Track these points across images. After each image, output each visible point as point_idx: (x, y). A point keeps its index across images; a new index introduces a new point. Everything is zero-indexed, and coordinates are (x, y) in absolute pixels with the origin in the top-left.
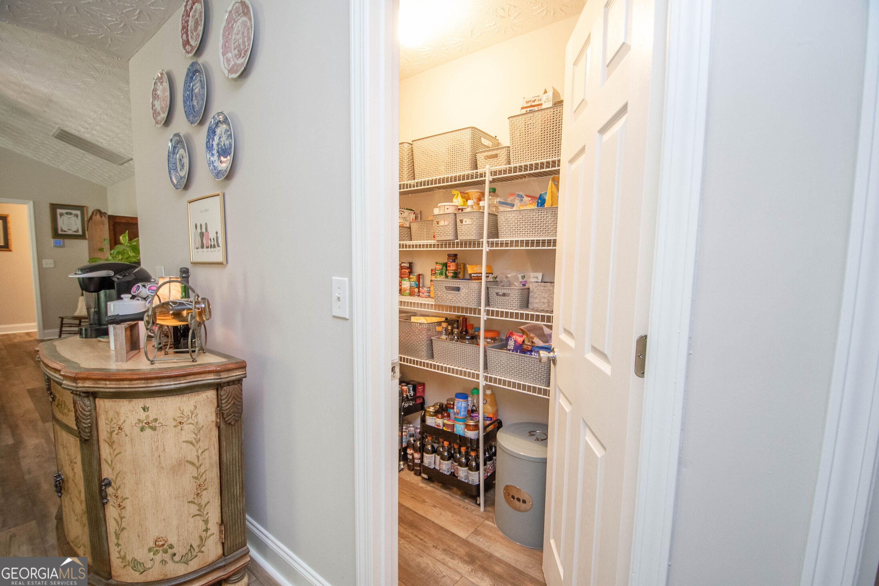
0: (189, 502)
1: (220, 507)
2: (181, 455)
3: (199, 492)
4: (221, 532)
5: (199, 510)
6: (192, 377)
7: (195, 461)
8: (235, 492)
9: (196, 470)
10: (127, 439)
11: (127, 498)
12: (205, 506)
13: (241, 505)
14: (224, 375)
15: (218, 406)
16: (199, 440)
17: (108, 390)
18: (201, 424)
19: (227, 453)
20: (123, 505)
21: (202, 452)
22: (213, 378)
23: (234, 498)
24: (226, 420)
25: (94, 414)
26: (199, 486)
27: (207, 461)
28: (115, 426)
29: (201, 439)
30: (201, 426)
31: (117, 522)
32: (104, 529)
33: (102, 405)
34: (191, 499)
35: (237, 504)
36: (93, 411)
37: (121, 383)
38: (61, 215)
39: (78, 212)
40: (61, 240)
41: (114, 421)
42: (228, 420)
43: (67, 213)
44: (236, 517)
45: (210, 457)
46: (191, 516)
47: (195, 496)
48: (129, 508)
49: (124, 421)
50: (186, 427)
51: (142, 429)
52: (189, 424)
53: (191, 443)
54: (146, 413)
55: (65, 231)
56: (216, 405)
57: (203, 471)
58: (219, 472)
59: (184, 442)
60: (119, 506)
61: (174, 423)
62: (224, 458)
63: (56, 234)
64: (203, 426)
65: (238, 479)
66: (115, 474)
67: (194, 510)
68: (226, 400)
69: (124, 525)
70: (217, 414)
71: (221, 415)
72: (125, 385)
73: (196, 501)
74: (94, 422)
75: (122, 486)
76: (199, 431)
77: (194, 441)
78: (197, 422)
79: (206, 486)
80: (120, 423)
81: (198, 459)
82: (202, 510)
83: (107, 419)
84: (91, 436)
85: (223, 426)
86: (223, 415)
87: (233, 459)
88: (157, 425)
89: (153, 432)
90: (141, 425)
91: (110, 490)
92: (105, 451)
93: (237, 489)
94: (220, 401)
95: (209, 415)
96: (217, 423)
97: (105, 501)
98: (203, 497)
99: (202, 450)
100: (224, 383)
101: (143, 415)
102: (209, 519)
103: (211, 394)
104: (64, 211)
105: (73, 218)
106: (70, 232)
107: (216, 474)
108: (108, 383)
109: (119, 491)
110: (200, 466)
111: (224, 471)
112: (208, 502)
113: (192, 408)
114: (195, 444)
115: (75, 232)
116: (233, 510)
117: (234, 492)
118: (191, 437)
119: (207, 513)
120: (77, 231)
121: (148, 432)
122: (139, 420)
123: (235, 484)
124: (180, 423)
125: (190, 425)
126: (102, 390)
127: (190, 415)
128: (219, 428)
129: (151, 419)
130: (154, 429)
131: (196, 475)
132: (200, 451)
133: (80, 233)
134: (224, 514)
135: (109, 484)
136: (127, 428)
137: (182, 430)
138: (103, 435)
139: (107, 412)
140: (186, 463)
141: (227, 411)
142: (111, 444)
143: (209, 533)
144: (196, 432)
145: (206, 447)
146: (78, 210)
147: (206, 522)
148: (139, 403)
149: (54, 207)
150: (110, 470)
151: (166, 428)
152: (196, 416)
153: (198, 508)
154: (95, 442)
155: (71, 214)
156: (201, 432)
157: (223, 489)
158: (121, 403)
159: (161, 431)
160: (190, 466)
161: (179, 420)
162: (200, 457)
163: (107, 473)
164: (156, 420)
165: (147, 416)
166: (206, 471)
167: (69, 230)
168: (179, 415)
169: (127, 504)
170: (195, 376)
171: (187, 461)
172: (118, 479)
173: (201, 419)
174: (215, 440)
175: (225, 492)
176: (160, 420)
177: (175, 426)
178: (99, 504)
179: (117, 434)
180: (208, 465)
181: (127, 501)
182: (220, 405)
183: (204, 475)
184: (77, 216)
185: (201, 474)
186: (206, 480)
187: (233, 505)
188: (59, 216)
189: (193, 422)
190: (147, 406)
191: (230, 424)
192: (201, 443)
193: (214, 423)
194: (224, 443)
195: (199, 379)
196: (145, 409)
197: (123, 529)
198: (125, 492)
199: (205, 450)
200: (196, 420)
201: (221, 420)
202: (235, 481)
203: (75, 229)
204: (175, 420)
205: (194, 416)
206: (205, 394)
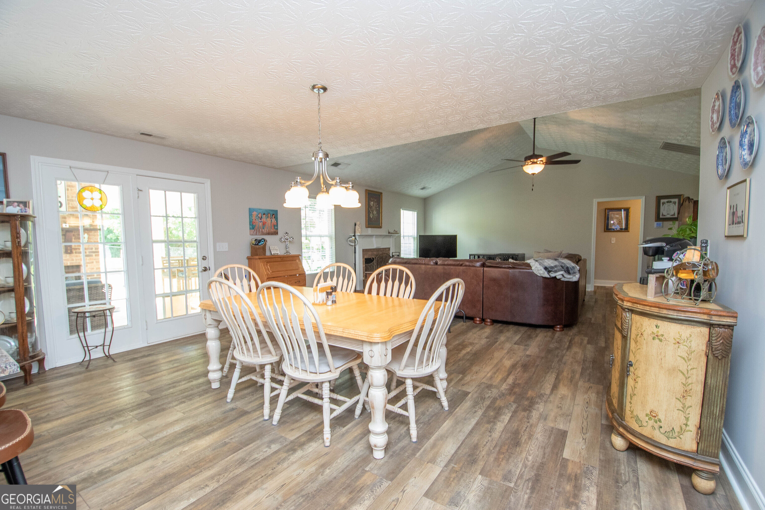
0: (676, 398)
1: (700, 416)
2: (675, 364)
3: (685, 395)
4: (697, 433)
5: (683, 408)
6: (690, 313)
7: (685, 373)
8: (715, 411)
9: (685, 379)
10: (645, 342)
11: (640, 377)
12: (688, 407)
13: (719, 424)
14: (714, 318)
15: (709, 341)
16: (690, 359)
17: (638, 310)
18: (693, 348)
19: (711, 378)
20: (637, 380)
21: (691, 369)
22: (706, 318)
23: (713, 415)
24: (714, 353)
25: (630, 323)
26: (686, 391)
27: (694, 377)
28: (639, 332)
29: (692, 359)
30: (693, 350)
31: (632, 389)
32: (625, 390)
33: (635, 318)
34: (679, 396)
35: (715, 422)
36: (630, 320)
37: (645, 307)
38: (663, 203)
39: (676, 200)
40: (661, 222)
41: (639, 329)
42: (716, 354)
43: (668, 202)
44: (713, 431)
45: (697, 375)
46: (677, 408)
47: (682, 397)
48: (639, 383)
49: (644, 331)
50: (681, 346)
51: (654, 339)
52: (684, 345)
53: (684, 359)
54: (657, 330)
55: (665, 216)
56: (707, 339)
57: (690, 382)
58: (703, 389)
59: (679, 356)
60: (635, 380)
61: (674, 342)
62: (709, 381)
63: (658, 218)
64: (695, 351)
65: (719, 403)
66: (636, 360)
67: (680, 406)
68: (716, 338)
69: (635, 392)
70: (707, 346)
71: (710, 348)
72: (647, 308)
73: (682, 400)
74: (630, 327)
75: (638, 369)
76: (691, 353)
77: (686, 359)
78: (690, 347)
79: (691, 394)
80: (642, 331)
81: (688, 372)
82: (685, 409)
83: (636, 327)
84: (627, 334)
85: (710, 356)
86: (712, 349)
87: (716, 386)
88: (663, 339)
89: (660, 342)
90: (653, 336)
91: (631, 369)
92: (633, 345)
93: (716, 410)
94: (711, 338)
95: (701, 344)
96: (706, 352)
97: (628, 373)
98: (687, 400)
99: (692, 367)
100: (716, 325)
101: (655, 330)
102: (690, 418)
103: (705, 330)
104: (666, 200)
105: (672, 205)
106: (668, 216)
107: (700, 390)
108: (638, 305)
109: (636, 371)
110: (689, 378)
111: (707, 390)
112: (691, 406)
113: (688, 336)
114: (687, 361)
115: (672, 215)
116: (711, 424)
117: (713, 410)
118: (685, 355)
119: (689, 414)
120: (674, 215)
121: (657, 341)
122: (653, 332)
123: (715, 405)
124: (678, 342)
125: (685, 347)
126: (635, 309)
127: (686, 340)
128: (707, 356)
129: (659, 334)
130: (661, 340)
131: (684, 382)
132: (690, 368)
133: (676, 216)
134: (702, 422)
135: (631, 365)
136: (645, 334)
137: (678, 347)
138: (633, 336)
139: (636, 323)
140: (678, 371)
141: (716, 347)
142: (636, 342)
143: (688, 428)
144: (689, 353)
145: (695, 367)
146: (675, 198)
147: (687, 419)
148: (655, 322)
149: (659, 198)
150: (633, 357)
151: (668, 342)
152: (690, 342)
153: (682, 406)
154: (628, 339)
155: (671, 202)
156: (693, 354)
157: (704, 403)
158: (644, 319)
159: (665, 343)
160: (681, 374)
161: (678, 340)
162: (689, 372)
163: (632, 358)
164: (663, 335)
165: (658, 332)
166: (692, 383)
167: (668, 214)
168: (678, 337)
169: (639, 380)
170: (692, 314)
171: (679, 370)
172: (637, 364)
173: (694, 345)
174: (703, 364)
175: (706, 406)
176: (665, 336)
177: (674, 344)
178: (626, 375)
179: (640, 337)
180: (694, 380)
181: (639, 379)
182: (710, 340)
183: (690, 385)
184: (675, 203)
185: (688, 383)
186: (691, 389)
187: (711, 420)
188: (661, 205)
189: (687, 345)
190: (659, 325)
191: (717, 357)
192: (691, 362)
193: (704, 353)
194: (710, 370)
195: (695, 317)
196: (657, 327)
197: (635, 395)
198: (639, 373)
199: (694, 368)
200: (690, 345)
201: (710, 352)
202: (716, 403)
203: (673, 213)
204: (674, 339)
205: (688, 341)
206: (699, 329)
